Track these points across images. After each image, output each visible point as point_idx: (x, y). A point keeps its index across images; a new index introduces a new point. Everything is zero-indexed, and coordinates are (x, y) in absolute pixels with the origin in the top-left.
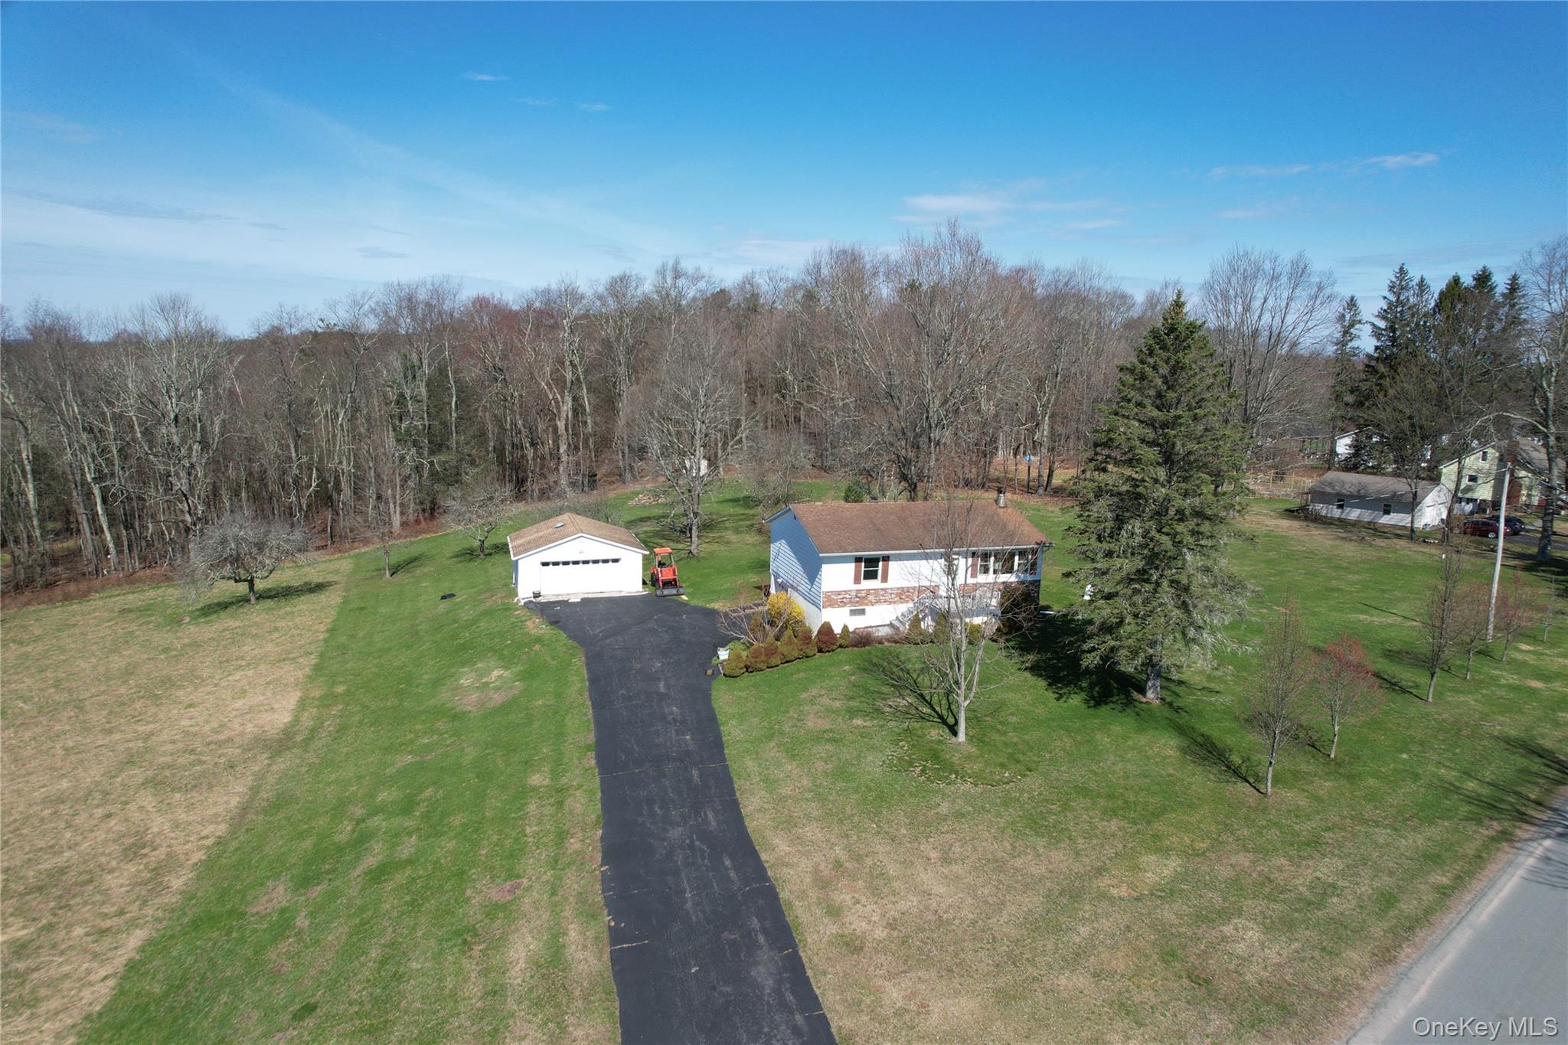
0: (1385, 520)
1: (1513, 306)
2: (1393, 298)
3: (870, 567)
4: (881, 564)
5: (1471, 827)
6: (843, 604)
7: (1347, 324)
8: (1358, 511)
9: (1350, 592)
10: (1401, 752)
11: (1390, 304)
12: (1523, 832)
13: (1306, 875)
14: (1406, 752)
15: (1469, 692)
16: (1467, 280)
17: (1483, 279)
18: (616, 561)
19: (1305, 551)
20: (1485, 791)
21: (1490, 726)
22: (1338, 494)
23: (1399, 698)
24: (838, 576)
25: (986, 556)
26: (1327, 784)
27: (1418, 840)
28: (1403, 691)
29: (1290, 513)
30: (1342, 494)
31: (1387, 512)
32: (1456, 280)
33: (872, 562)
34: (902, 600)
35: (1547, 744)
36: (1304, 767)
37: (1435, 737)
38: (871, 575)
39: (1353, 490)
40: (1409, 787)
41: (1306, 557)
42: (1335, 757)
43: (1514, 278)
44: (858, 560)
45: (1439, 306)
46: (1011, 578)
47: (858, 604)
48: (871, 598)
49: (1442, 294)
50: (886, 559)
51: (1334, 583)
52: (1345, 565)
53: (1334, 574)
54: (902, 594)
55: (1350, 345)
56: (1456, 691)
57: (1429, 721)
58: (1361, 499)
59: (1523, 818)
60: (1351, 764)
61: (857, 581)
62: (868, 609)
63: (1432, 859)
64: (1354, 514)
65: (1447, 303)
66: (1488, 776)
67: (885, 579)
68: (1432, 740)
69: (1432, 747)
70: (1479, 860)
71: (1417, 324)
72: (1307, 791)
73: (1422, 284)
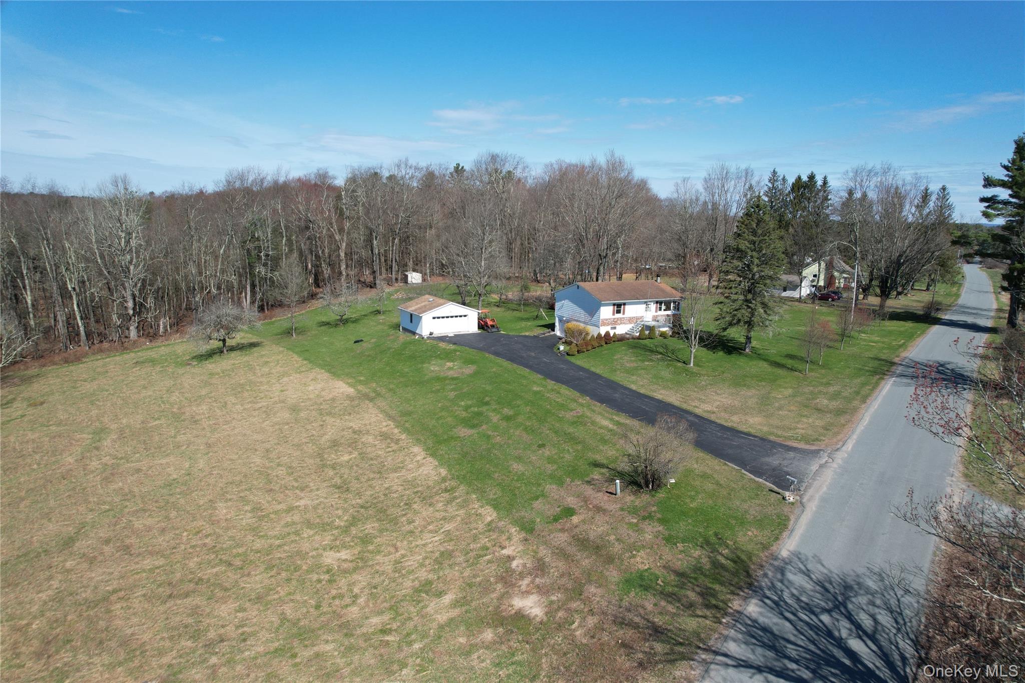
0: (784, 294)
1: (825, 192)
2: (770, 185)
3: (618, 308)
4: (622, 306)
5: (871, 377)
6: (608, 325)
10: (841, 362)
11: (769, 188)
12: (886, 377)
13: (831, 389)
14: (843, 362)
15: (853, 347)
16: (805, 178)
17: (812, 177)
18: (465, 316)
20: (871, 369)
21: (864, 355)
23: (831, 349)
24: (606, 312)
25: (661, 303)
26: (823, 371)
27: (858, 381)
28: (831, 347)
31: (785, 290)
32: (799, 178)
33: (619, 306)
34: (630, 323)
35: (883, 358)
36: (813, 367)
37: (849, 358)
38: (618, 312)
40: (848, 370)
42: (822, 364)
43: (825, 178)
44: (614, 305)
45: (793, 189)
46: (669, 312)
47: (614, 323)
48: (619, 322)
49: (793, 184)
50: (624, 304)
54: (630, 320)
57: (845, 354)
59: (884, 374)
60: (827, 366)
61: (614, 314)
62: (617, 327)
63: (864, 385)
65: (796, 189)
66: (870, 365)
67: (624, 314)
69: (850, 361)
70: (877, 384)
71: (783, 199)
72: (819, 372)
73: (784, 179)
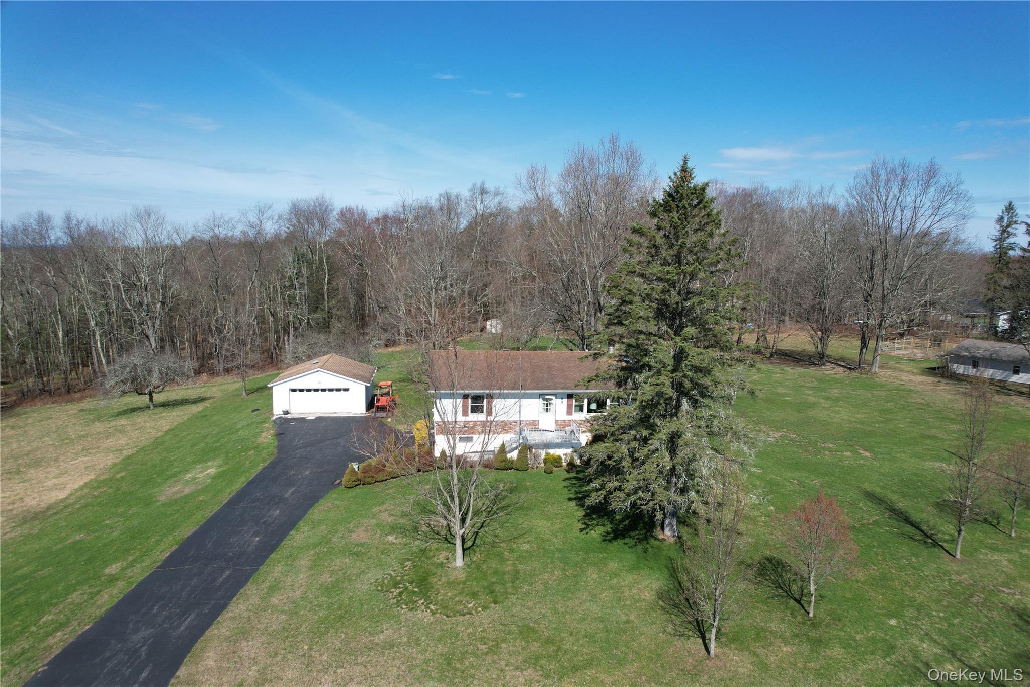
0: (1015, 379)
3: (477, 403)
4: (485, 400)
6: (454, 432)
7: (1005, 224)
8: (991, 371)
9: (943, 440)
10: (891, 616)
14: (896, 617)
15: (1008, 551)
18: (346, 390)
19: (922, 404)
21: (1008, 594)
22: (972, 357)
23: (925, 552)
25: (579, 398)
26: (785, 649)
28: (936, 544)
29: (932, 371)
30: (976, 357)
31: (1016, 372)
33: (477, 398)
34: (506, 431)
36: (773, 626)
37: (938, 601)
38: (475, 410)
39: (987, 354)
41: (920, 409)
42: (814, 616)
44: (465, 396)
47: (466, 432)
48: (478, 428)
50: (491, 397)
51: (933, 432)
52: (953, 416)
53: (938, 424)
54: (506, 426)
55: (1008, 241)
56: (993, 548)
57: (943, 581)
58: (994, 362)
60: (828, 625)
62: (476, 437)
64: (988, 373)
67: (490, 413)
68: (933, 606)
69: (929, 615)
72: (758, 656)
